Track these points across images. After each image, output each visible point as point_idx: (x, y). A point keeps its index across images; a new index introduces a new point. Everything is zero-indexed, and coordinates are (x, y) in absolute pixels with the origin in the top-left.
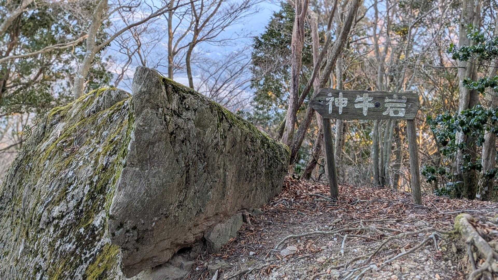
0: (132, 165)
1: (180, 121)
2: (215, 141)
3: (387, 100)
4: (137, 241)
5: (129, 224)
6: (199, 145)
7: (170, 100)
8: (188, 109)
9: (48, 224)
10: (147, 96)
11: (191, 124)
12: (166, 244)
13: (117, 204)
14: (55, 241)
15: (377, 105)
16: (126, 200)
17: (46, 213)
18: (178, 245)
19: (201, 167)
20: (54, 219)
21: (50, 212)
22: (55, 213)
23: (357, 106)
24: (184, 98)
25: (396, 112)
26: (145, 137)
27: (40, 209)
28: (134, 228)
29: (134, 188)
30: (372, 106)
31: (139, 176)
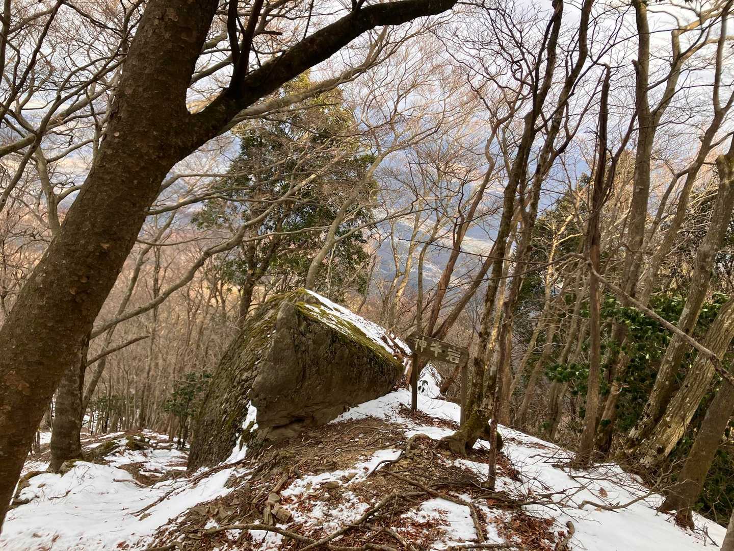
0: (270, 361)
1: (303, 339)
2: (326, 355)
3: (449, 350)
4: (266, 407)
5: (262, 396)
6: (314, 356)
7: (299, 325)
8: (311, 332)
9: (239, 383)
10: (285, 321)
11: (310, 342)
12: (284, 413)
13: (257, 383)
14: (239, 396)
15: (443, 352)
16: (263, 381)
17: (239, 376)
18: (293, 417)
19: (314, 370)
20: (242, 381)
21: (241, 375)
22: (244, 377)
23: (432, 349)
24: (310, 324)
25: (454, 359)
26: (280, 345)
27: (237, 372)
28: (265, 399)
29: (268, 375)
30: (440, 351)
31: (272, 368)
